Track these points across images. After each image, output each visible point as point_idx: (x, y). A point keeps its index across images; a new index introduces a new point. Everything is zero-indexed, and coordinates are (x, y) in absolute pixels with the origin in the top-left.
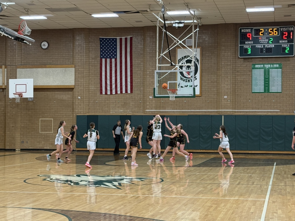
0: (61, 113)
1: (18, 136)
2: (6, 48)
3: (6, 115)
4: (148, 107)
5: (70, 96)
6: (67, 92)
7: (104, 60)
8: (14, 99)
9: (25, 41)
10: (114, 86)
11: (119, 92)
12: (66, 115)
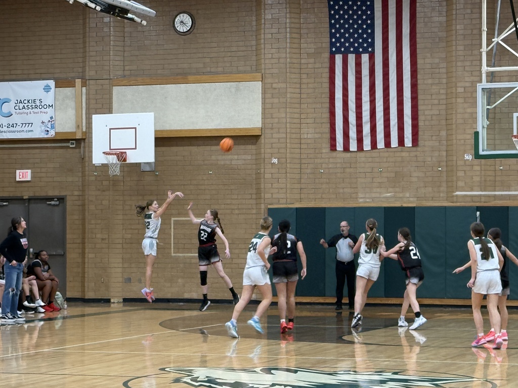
0: (229, 201)
1: (116, 265)
2: (84, 33)
3: (87, 208)
4: (461, 184)
5: (249, 157)
6: (243, 146)
7: (339, 58)
8: (105, 166)
9: (130, 15)
10: (366, 129)
11: (381, 144)
12: (240, 207)
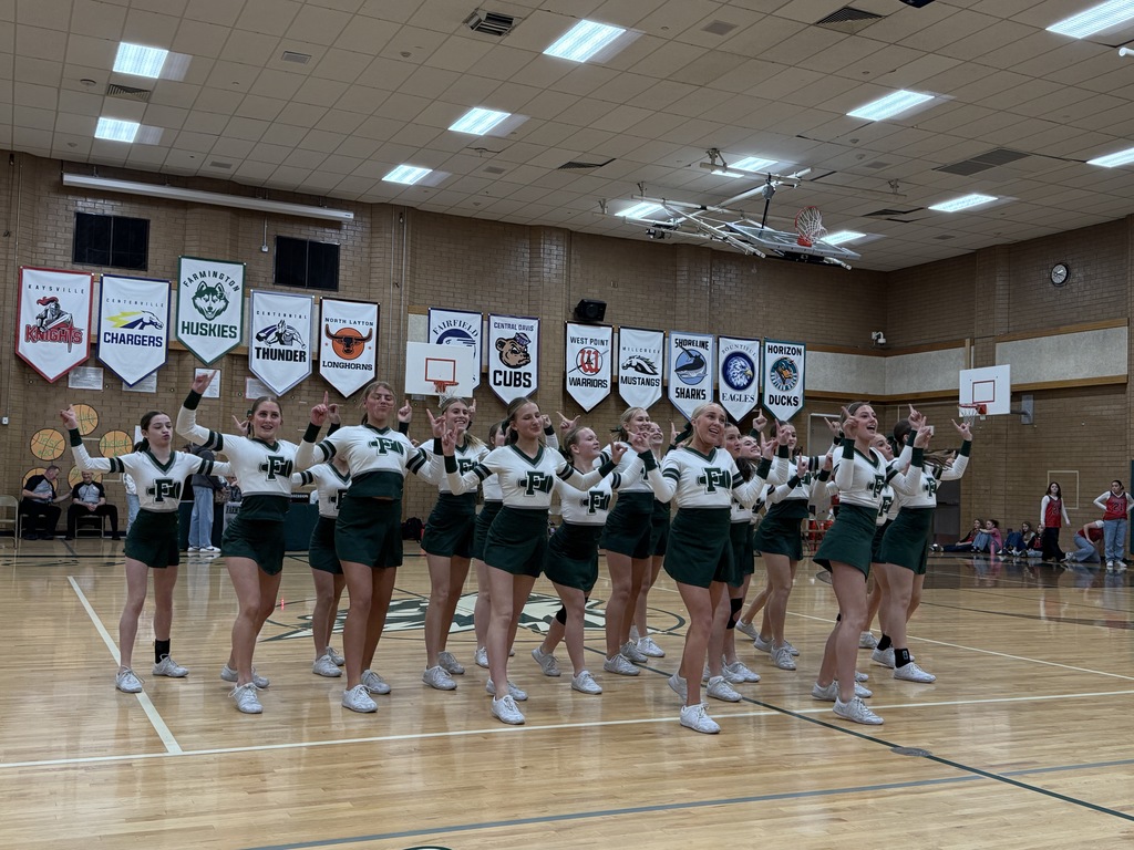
6: (1112, 396)
